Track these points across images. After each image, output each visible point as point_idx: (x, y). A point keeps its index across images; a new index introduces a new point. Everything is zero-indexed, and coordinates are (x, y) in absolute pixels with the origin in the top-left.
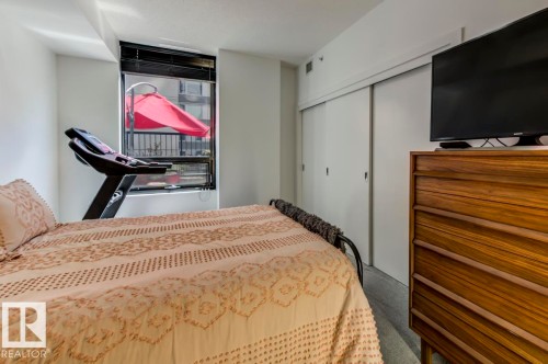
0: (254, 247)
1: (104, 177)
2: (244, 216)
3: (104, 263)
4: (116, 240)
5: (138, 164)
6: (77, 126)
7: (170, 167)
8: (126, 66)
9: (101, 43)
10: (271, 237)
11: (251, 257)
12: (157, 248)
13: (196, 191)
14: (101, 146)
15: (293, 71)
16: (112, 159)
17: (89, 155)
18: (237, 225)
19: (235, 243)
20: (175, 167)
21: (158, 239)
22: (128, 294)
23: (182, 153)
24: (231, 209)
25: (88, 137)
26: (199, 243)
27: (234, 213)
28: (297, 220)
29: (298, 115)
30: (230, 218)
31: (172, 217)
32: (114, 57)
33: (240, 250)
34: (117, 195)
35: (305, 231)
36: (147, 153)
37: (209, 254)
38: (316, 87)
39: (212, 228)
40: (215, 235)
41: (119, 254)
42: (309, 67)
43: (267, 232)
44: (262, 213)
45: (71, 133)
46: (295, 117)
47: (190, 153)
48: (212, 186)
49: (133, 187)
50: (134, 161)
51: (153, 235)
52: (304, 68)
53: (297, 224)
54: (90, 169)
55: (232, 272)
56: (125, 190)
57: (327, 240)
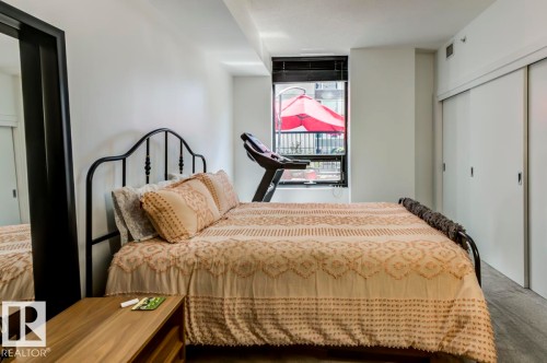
0: (375, 232)
1: (264, 170)
2: (371, 210)
3: (272, 227)
4: (276, 215)
5: (285, 161)
6: (247, 132)
7: (309, 164)
8: (276, 78)
9: (261, 64)
10: (392, 227)
11: (372, 238)
12: (302, 223)
13: (330, 188)
14: (261, 146)
15: (431, 57)
16: (269, 156)
17: (255, 154)
18: (363, 215)
19: (360, 227)
20: (312, 164)
21: (303, 218)
22: (289, 245)
23: (318, 151)
24: (360, 204)
25: (254, 139)
26: (332, 224)
27: (362, 207)
28: (422, 218)
29: (438, 106)
30: (359, 210)
31: (312, 205)
32: (267, 72)
33: (364, 233)
34: (271, 187)
35: (427, 227)
36: (290, 151)
37: (340, 232)
38: (457, 74)
39: (343, 216)
40: (344, 221)
41: (279, 224)
42: (450, 50)
43: (389, 223)
44: (388, 209)
45: (245, 137)
46: (434, 108)
47: (326, 151)
48: (344, 183)
49: (281, 180)
50: (282, 158)
51: (300, 216)
52: (443, 52)
53: (421, 221)
54: (256, 164)
55: (356, 245)
56: (276, 182)
57: (448, 236)
